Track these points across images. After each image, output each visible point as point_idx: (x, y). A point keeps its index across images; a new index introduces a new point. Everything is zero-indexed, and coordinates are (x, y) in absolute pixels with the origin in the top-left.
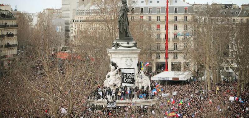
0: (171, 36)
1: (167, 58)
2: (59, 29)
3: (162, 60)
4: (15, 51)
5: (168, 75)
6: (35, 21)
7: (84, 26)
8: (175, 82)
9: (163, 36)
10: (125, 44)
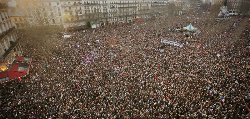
0: (235, 5)
1: (232, 10)
2: (209, 3)
3: (231, 10)
4: (200, 7)
5: (232, 14)
6: (204, 2)
7: (215, 3)
8: (234, 15)
9: (233, 5)
10: (225, 7)
